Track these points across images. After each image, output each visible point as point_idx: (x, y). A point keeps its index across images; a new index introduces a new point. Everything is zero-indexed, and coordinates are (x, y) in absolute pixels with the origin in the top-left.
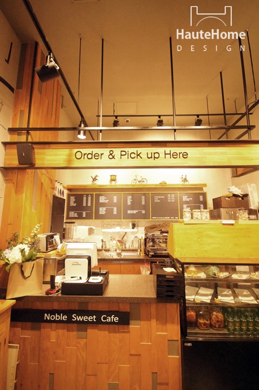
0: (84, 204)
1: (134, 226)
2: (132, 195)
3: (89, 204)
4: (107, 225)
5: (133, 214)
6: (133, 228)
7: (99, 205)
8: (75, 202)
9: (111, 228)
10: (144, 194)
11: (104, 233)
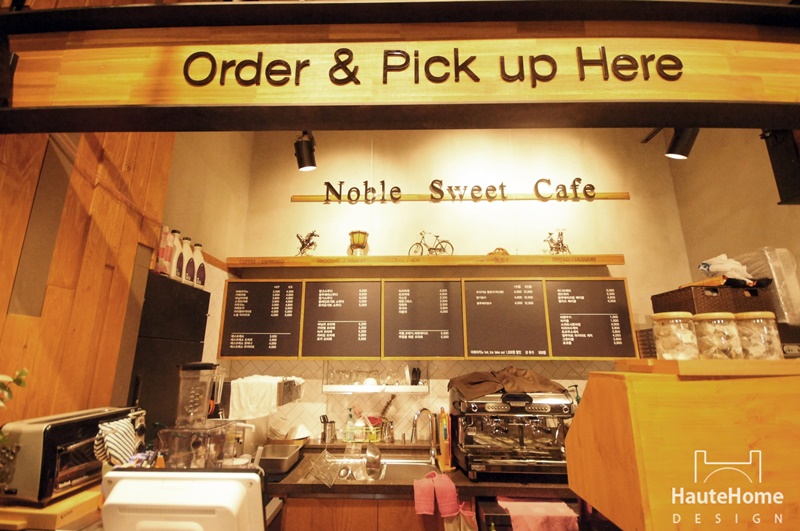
0: (275, 313)
1: (416, 376)
2: (411, 285)
3: (289, 313)
4: (338, 372)
5: (414, 340)
6: (415, 382)
7: (316, 314)
8: (247, 307)
9: (349, 382)
10: (446, 285)
11: (329, 395)
